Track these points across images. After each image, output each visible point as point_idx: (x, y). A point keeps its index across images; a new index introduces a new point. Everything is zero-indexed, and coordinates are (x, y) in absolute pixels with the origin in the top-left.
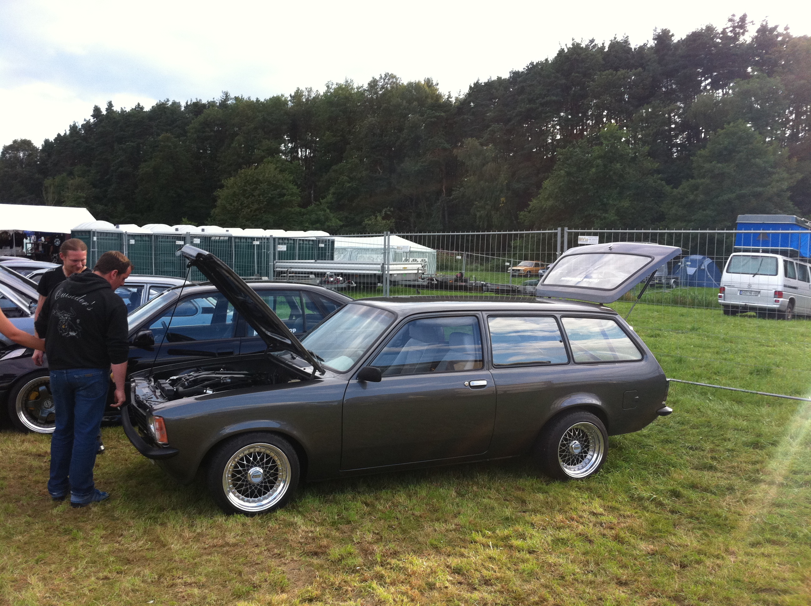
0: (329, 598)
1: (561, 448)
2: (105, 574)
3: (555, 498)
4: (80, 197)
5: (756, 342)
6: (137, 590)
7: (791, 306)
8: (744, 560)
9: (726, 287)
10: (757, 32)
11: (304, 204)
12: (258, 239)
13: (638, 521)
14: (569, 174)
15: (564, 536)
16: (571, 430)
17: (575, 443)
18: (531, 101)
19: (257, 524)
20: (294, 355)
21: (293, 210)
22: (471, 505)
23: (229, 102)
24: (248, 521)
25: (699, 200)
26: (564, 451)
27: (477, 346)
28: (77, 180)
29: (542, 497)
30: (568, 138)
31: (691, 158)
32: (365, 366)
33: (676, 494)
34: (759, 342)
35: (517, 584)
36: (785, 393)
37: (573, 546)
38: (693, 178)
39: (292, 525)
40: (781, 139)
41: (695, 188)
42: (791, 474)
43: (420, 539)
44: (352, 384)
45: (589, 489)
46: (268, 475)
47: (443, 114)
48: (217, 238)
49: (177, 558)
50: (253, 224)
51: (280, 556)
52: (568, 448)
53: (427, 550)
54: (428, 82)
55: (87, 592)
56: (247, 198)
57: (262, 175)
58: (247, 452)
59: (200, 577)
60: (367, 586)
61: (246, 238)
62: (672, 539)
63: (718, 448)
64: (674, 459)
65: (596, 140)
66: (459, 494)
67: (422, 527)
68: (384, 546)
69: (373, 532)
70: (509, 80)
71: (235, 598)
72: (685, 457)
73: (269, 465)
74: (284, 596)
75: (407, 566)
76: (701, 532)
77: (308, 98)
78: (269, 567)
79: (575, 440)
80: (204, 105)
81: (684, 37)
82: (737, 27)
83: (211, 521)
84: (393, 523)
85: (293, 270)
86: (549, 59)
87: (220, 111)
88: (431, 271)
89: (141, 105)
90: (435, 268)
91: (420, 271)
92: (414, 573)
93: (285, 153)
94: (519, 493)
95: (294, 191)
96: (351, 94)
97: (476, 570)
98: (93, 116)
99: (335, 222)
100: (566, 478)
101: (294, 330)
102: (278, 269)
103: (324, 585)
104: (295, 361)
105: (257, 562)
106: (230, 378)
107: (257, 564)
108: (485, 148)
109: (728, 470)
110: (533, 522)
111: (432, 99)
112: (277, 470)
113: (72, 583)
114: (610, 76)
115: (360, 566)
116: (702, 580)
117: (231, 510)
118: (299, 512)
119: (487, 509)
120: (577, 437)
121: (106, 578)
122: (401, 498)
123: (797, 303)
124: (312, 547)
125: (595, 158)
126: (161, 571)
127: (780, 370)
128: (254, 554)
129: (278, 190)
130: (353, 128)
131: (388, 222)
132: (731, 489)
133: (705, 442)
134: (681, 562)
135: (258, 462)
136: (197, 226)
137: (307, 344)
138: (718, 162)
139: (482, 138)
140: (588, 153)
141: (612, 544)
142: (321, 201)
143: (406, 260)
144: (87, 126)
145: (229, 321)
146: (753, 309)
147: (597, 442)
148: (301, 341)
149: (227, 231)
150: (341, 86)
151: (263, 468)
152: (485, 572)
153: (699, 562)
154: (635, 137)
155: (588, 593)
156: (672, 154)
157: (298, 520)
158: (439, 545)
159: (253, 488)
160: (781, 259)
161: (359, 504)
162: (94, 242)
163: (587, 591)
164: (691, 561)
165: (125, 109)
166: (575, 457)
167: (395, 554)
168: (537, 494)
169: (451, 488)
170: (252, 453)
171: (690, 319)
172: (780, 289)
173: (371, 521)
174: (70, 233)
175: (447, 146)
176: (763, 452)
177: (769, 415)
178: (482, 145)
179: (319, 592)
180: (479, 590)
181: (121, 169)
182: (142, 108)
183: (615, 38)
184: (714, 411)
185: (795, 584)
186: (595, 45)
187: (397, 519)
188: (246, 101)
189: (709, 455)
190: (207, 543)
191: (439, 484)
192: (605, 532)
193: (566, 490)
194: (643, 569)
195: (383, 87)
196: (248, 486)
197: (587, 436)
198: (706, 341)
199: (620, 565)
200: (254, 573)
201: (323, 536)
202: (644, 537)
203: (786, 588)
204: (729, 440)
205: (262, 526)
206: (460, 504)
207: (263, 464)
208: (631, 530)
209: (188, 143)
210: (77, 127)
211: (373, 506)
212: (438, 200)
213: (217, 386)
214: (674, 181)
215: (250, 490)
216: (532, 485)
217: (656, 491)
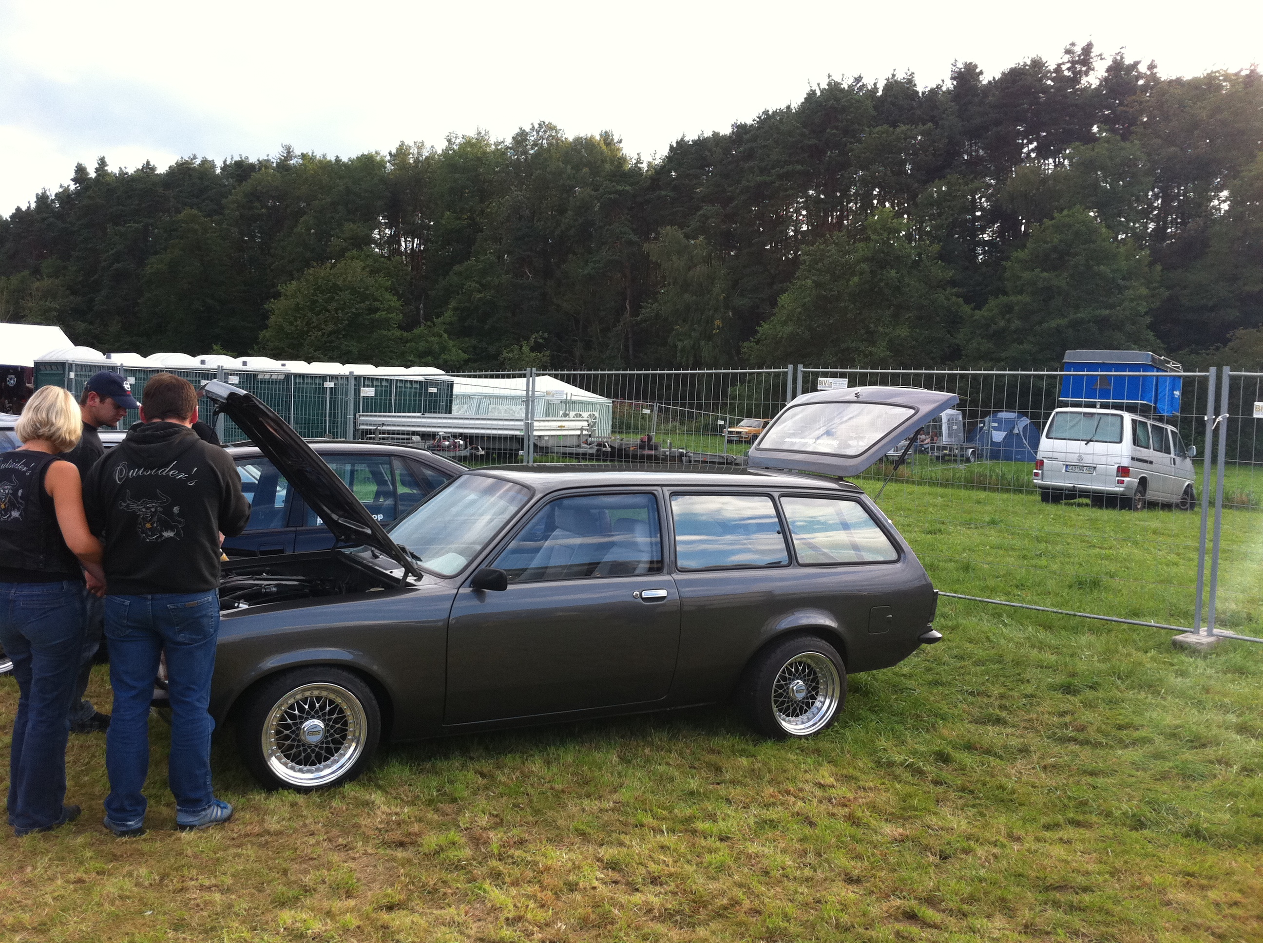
0: (418, 904)
1: (776, 691)
2: (78, 875)
3: (765, 764)
4: (50, 309)
5: (1084, 541)
6: (128, 897)
7: (1141, 488)
8: (1033, 847)
9: (1045, 461)
10: (1108, 71)
11: (408, 325)
12: (333, 378)
13: (884, 796)
14: (817, 285)
15: (774, 816)
16: (791, 665)
17: (798, 684)
18: (762, 171)
19: (314, 804)
20: (377, 552)
21: (390, 334)
22: (639, 775)
23: (292, 162)
24: (300, 799)
25: (1013, 327)
26: (781, 695)
27: (654, 539)
28: (47, 283)
29: (745, 763)
30: (819, 229)
31: (1004, 263)
32: (483, 566)
33: (943, 758)
34: (1088, 542)
35: (700, 883)
36: (1119, 615)
37: (786, 830)
38: (1005, 293)
39: (368, 804)
40: (1138, 237)
41: (1008, 309)
42: (1114, 730)
43: (560, 822)
44: (462, 594)
45: (818, 751)
46: (332, 731)
47: (628, 188)
48: (267, 377)
49: (189, 852)
50: (325, 355)
51: (346, 847)
52: (787, 691)
53: (568, 837)
54: (607, 138)
55: (50, 901)
56: (317, 314)
57: (342, 279)
58: (299, 697)
59: (223, 878)
60: (476, 887)
61: (313, 377)
62: (933, 820)
63: (1010, 693)
64: (945, 708)
65: (860, 234)
66: (623, 759)
67: (564, 806)
68: (505, 833)
69: (490, 814)
70: (730, 137)
71: (276, 907)
72: (960, 705)
73: (334, 717)
74: (352, 903)
75: (538, 858)
76: (976, 810)
77: (417, 158)
78: (329, 862)
79: (797, 679)
80: (252, 166)
81: (998, 76)
82: (1077, 62)
83: (243, 800)
84: (520, 800)
85: (384, 428)
86: (792, 107)
87: (278, 175)
88: (604, 431)
89: (152, 163)
90: (610, 428)
91: (585, 432)
92: (548, 869)
93: (378, 245)
94: (713, 758)
95: (393, 304)
96: (485, 153)
97: (641, 864)
98: (75, 180)
99: (456, 354)
100: (783, 736)
101: (380, 517)
102: (362, 427)
103: (411, 887)
104: (377, 561)
105: (312, 856)
106: (276, 586)
107: (312, 859)
108: (693, 242)
109: (1023, 724)
110: (730, 797)
111: (612, 162)
112: (346, 724)
113: (27, 889)
114: (884, 135)
115: (467, 860)
116: (968, 875)
117: (275, 784)
118: (379, 787)
119: (662, 780)
120: (800, 675)
121: (80, 881)
122: (536, 766)
123: (1151, 485)
124: (397, 835)
125: (859, 262)
126: (165, 870)
127: (1116, 583)
128: (307, 845)
129: (367, 303)
130: (488, 207)
131: (540, 355)
132: (1024, 751)
133: (993, 683)
134: (941, 851)
135: (317, 712)
136: (235, 358)
137: (398, 536)
138: (1044, 270)
139: (688, 227)
140: (849, 253)
141: (842, 826)
142: (435, 320)
143: (565, 415)
144: (64, 196)
145: (279, 504)
146: (1084, 493)
147: (830, 682)
148: (389, 532)
149: (283, 365)
150: (469, 141)
151: (324, 721)
152: (652, 867)
153: (966, 851)
154: (920, 230)
155: (802, 894)
156: (976, 257)
157: (377, 797)
158: (588, 830)
159: (309, 750)
160: (1128, 417)
161: (471, 775)
162: (70, 380)
163: (800, 891)
164: (956, 850)
165: (127, 170)
166: (798, 705)
167: (521, 843)
168: (739, 759)
169: (611, 751)
170: (307, 698)
171: (988, 508)
172: (1126, 462)
173: (488, 797)
174: (32, 365)
175: (634, 238)
176: (1076, 700)
177: (1090, 646)
178: (687, 237)
179: (403, 897)
180: (641, 892)
181: (116, 266)
182: (153, 169)
183: (894, 76)
184: (1010, 640)
185: (1101, 879)
186: (864, 85)
187: (528, 795)
188: (320, 162)
189: (997, 703)
190: (236, 830)
191: (593, 745)
192: (835, 811)
193: (783, 752)
194: (886, 861)
195: (535, 144)
196: (301, 748)
197: (815, 673)
198: (1009, 540)
199: (853, 856)
200: (306, 872)
201: (413, 819)
202: (891, 818)
203: (1087, 883)
204: (1028, 681)
205: (321, 806)
206: (624, 773)
207: (324, 715)
208: (873, 807)
209: (224, 226)
210: (48, 197)
211: (492, 777)
212: (619, 321)
213: (255, 597)
214: (976, 300)
215: (303, 755)
216: (733, 746)
217: (914, 753)
